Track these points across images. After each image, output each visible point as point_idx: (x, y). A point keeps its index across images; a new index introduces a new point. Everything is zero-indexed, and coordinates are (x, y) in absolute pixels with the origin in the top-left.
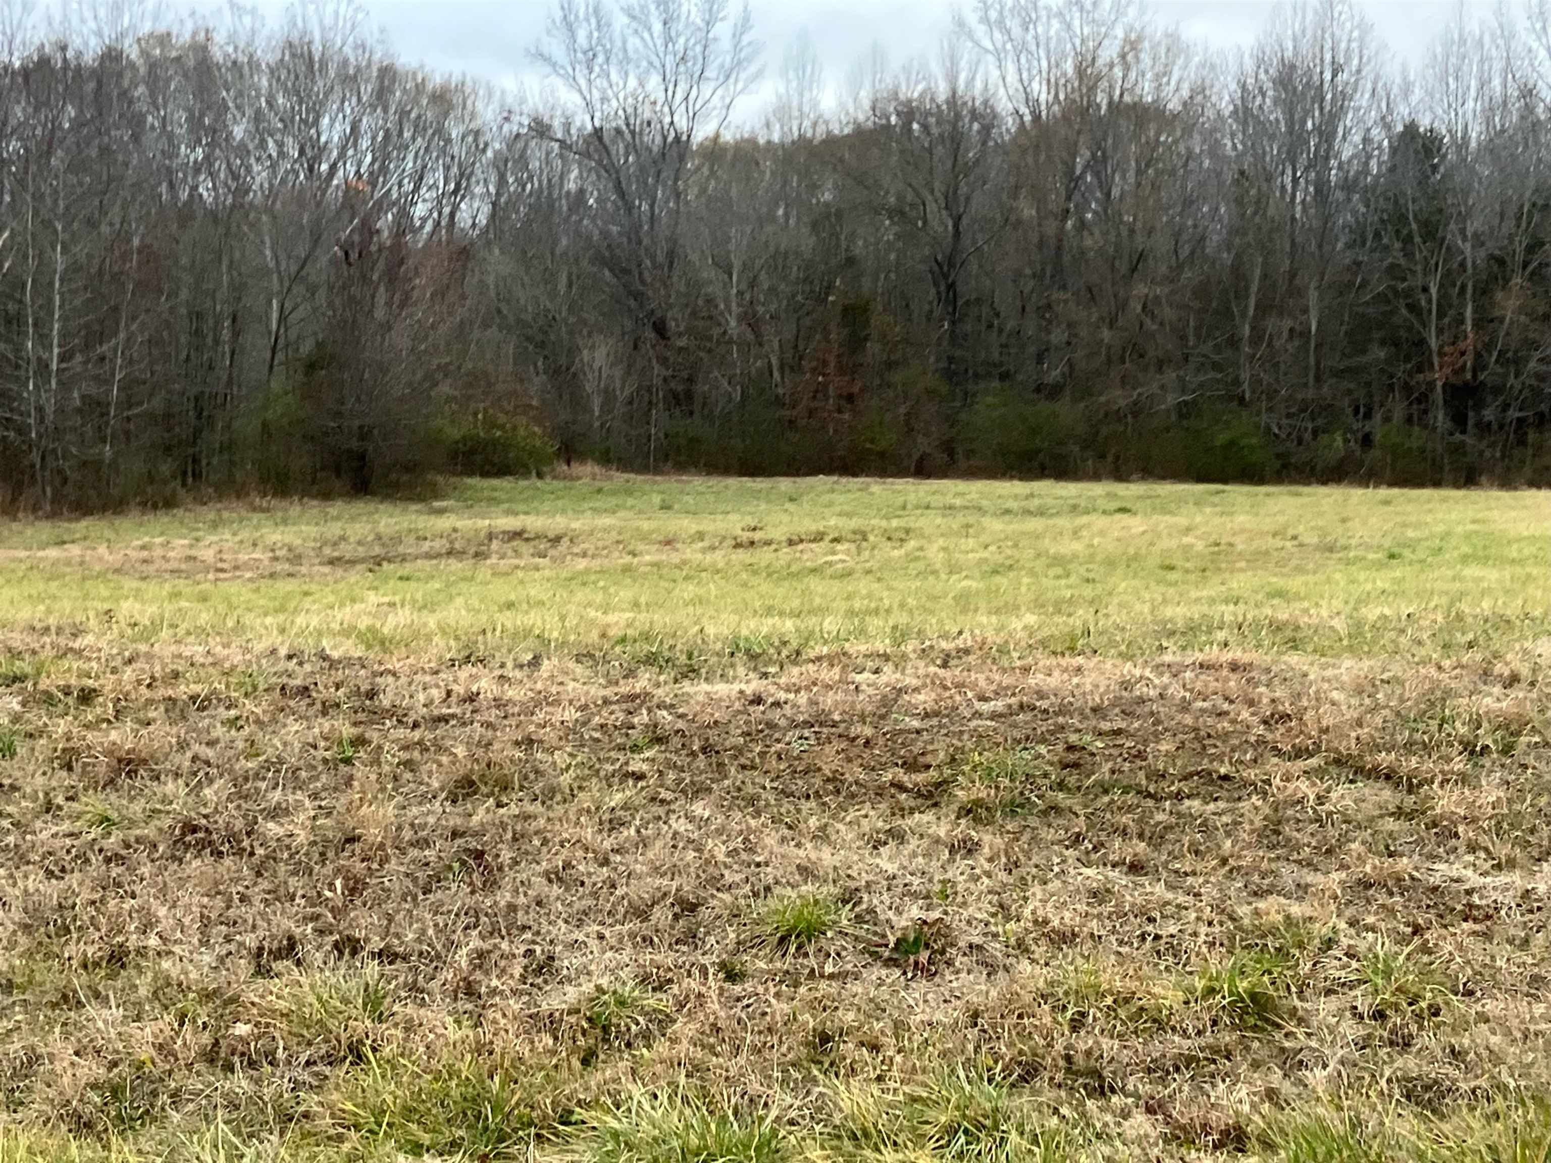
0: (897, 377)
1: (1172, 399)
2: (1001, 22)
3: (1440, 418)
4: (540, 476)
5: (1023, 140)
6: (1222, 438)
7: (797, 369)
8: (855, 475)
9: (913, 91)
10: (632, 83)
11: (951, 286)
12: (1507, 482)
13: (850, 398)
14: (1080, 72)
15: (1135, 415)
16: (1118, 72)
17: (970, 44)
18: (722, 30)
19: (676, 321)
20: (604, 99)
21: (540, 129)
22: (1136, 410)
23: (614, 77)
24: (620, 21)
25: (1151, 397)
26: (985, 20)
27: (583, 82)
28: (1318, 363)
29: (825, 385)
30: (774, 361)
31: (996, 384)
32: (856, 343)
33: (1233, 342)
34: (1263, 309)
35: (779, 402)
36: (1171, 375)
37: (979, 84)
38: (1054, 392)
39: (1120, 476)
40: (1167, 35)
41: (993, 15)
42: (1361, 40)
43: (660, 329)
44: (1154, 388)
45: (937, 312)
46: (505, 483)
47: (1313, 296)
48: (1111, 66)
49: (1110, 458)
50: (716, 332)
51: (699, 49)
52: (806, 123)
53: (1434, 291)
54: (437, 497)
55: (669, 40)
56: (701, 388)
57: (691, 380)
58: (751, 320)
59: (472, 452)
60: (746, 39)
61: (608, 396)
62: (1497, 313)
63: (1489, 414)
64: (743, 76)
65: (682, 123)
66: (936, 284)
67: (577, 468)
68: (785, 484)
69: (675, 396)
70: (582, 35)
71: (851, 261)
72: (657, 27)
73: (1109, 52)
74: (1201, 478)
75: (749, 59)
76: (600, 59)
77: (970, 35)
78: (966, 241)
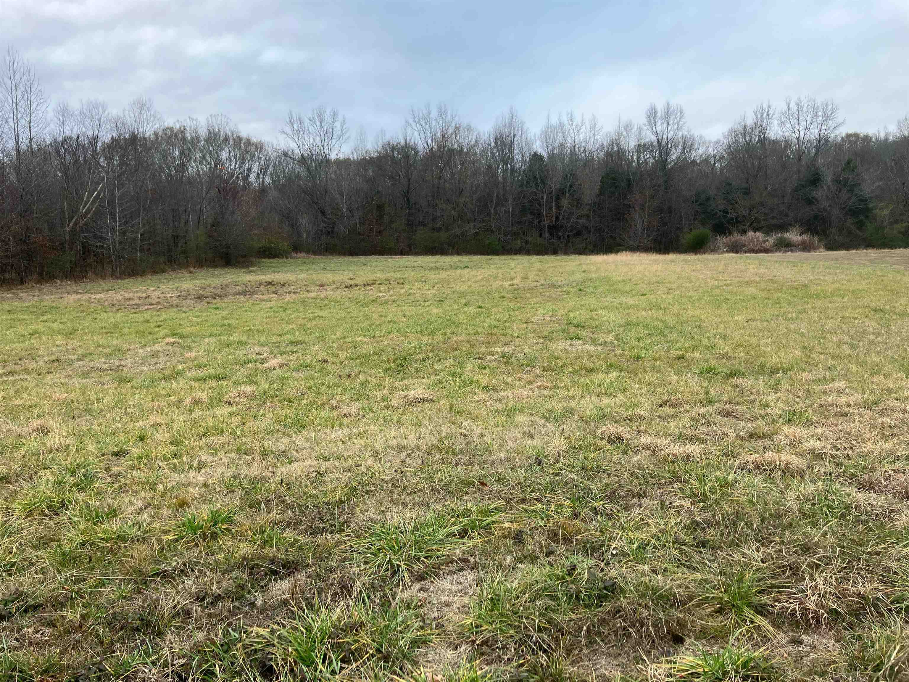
0: (393, 226)
1: (473, 231)
2: (419, 122)
3: (547, 235)
4: (287, 258)
5: (427, 156)
6: (487, 242)
7: (364, 224)
8: (383, 255)
9: (394, 142)
10: (312, 140)
11: (408, 199)
12: (566, 252)
13: (380, 232)
14: (443, 137)
15: (463, 236)
16: (454, 136)
17: (410, 128)
18: (337, 124)
19: (328, 210)
20: (303, 145)
21: (286, 154)
22: (463, 234)
23: (306, 138)
24: (307, 122)
25: (466, 231)
26: (415, 121)
27: (296, 140)
28: (512, 220)
29: (373, 228)
30: (358, 222)
31: (422, 228)
32: (381, 216)
33: (489, 214)
34: (497, 205)
35: (360, 234)
36: (472, 224)
37: (412, 141)
38: (439, 230)
39: (459, 254)
40: (467, 126)
41: (417, 120)
42: (522, 127)
43: (323, 213)
44: (467, 228)
45: (405, 207)
46: (275, 261)
47: (510, 201)
48: (451, 134)
49: (456, 249)
50: (340, 213)
51: (331, 130)
52: (364, 152)
53: (545, 198)
54: (252, 266)
55: (322, 127)
56: (336, 229)
57: (333, 227)
58: (350, 210)
59: (265, 251)
60: (345, 127)
61: (308, 232)
62: (562, 204)
63: (560, 234)
64: (344, 137)
65: (327, 152)
66: (404, 198)
67: (300, 255)
68: (362, 259)
69: (329, 232)
70: (295, 127)
71: (378, 192)
72: (318, 123)
73: (451, 130)
74: (482, 254)
75: (346, 133)
76: (302, 133)
77: (411, 126)
78: (411, 186)
